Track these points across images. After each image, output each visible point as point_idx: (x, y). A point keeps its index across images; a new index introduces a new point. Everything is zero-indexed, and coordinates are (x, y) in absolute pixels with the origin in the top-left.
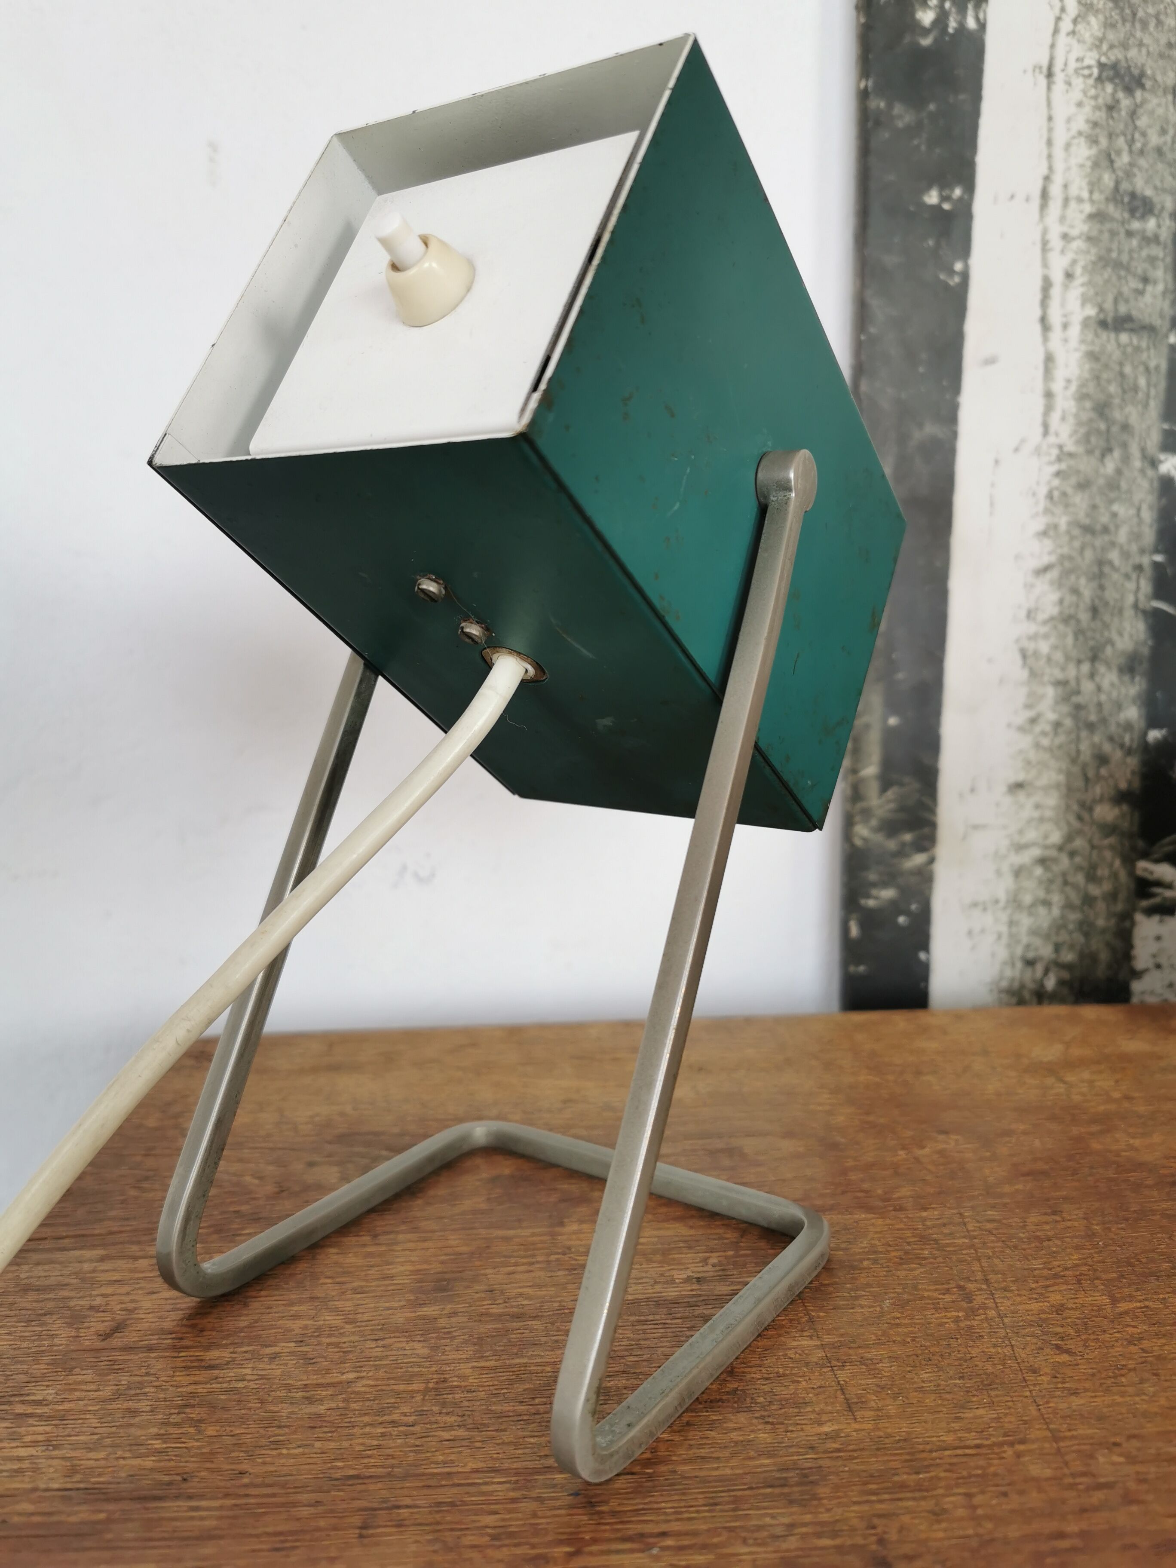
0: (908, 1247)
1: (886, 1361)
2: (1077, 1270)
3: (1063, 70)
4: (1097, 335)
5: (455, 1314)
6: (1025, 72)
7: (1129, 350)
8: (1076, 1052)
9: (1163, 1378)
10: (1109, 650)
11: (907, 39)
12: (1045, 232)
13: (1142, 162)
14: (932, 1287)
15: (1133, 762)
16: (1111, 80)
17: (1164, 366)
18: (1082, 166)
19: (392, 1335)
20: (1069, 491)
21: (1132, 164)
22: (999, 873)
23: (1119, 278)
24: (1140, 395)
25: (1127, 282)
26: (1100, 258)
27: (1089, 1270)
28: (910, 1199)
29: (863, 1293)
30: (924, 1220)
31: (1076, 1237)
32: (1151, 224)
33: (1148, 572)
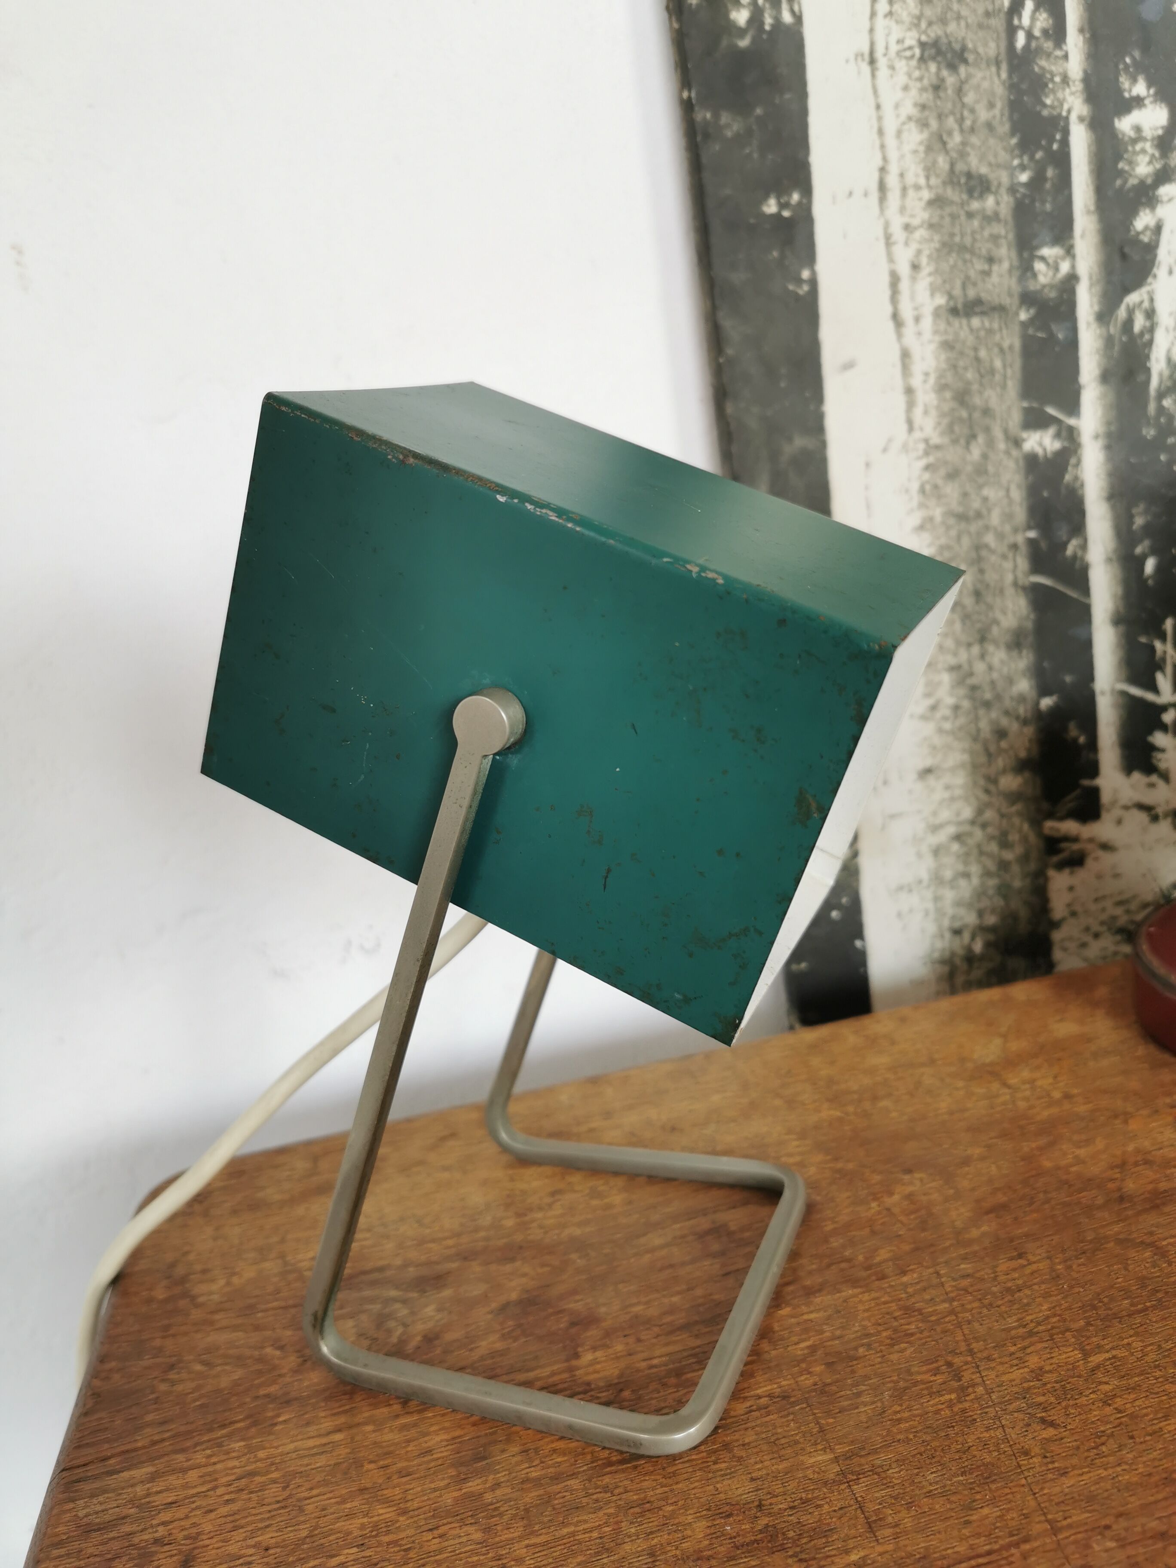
0: (896, 1324)
1: (894, 1465)
2: (1049, 1323)
3: (885, 55)
4: (949, 323)
5: (497, 1485)
6: (847, 61)
7: (982, 333)
8: (1016, 1046)
9: (1138, 1440)
10: (995, 630)
11: (724, 43)
12: (887, 225)
13: (974, 140)
14: (924, 1368)
15: (1029, 731)
16: (933, 58)
17: (1017, 343)
18: (915, 152)
19: (445, 1521)
20: (940, 482)
21: (964, 144)
22: (919, 855)
23: (965, 261)
24: (998, 378)
25: (973, 264)
26: (944, 244)
27: (1059, 1321)
28: (890, 1263)
29: (864, 1388)
30: (906, 1286)
31: (1043, 1283)
32: (990, 202)
33: (1024, 549)
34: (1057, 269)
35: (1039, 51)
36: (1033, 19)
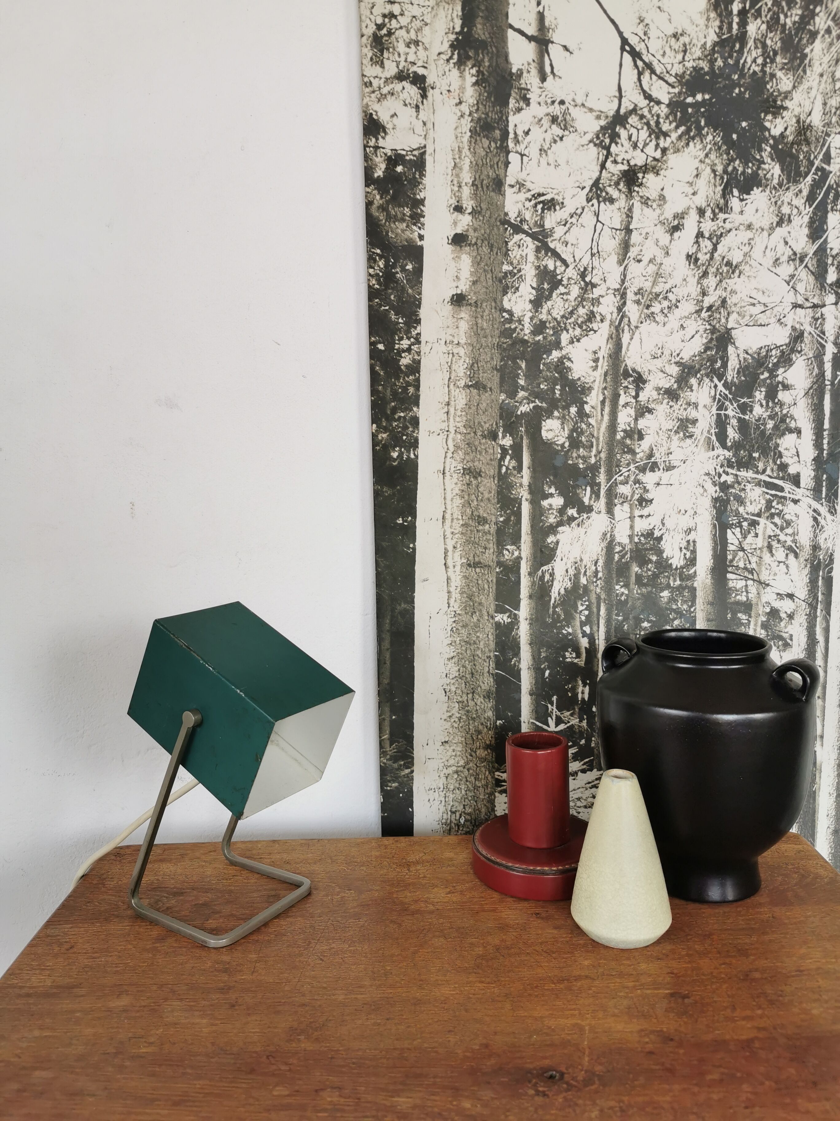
3: (449, 472)
4: (467, 570)
6: (434, 473)
7: (480, 575)
10: (479, 689)
11: (388, 463)
12: (444, 532)
13: (482, 504)
15: (492, 733)
16: (468, 474)
17: (495, 580)
18: (458, 506)
20: (460, 628)
21: (478, 505)
22: (440, 777)
23: (475, 548)
24: (486, 592)
25: (478, 549)
26: (467, 541)
32: (487, 527)
33: (493, 659)
34: (513, 554)
35: (511, 474)
36: (509, 462)
